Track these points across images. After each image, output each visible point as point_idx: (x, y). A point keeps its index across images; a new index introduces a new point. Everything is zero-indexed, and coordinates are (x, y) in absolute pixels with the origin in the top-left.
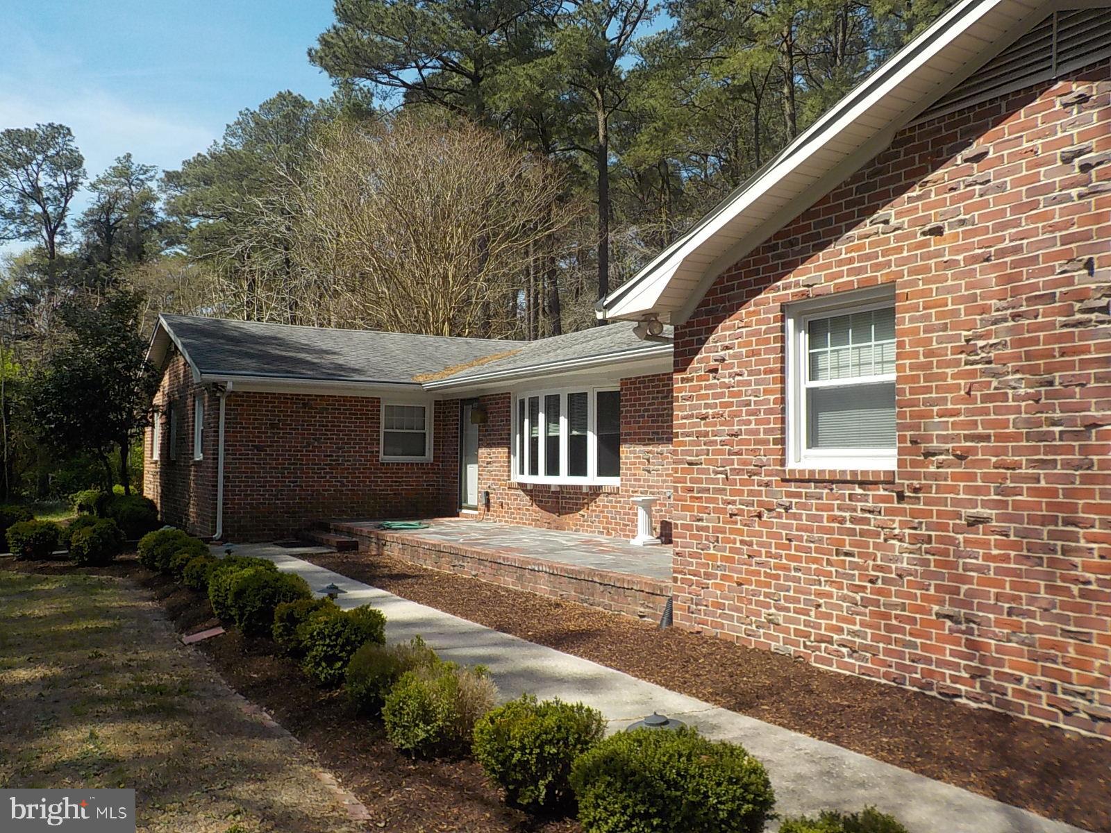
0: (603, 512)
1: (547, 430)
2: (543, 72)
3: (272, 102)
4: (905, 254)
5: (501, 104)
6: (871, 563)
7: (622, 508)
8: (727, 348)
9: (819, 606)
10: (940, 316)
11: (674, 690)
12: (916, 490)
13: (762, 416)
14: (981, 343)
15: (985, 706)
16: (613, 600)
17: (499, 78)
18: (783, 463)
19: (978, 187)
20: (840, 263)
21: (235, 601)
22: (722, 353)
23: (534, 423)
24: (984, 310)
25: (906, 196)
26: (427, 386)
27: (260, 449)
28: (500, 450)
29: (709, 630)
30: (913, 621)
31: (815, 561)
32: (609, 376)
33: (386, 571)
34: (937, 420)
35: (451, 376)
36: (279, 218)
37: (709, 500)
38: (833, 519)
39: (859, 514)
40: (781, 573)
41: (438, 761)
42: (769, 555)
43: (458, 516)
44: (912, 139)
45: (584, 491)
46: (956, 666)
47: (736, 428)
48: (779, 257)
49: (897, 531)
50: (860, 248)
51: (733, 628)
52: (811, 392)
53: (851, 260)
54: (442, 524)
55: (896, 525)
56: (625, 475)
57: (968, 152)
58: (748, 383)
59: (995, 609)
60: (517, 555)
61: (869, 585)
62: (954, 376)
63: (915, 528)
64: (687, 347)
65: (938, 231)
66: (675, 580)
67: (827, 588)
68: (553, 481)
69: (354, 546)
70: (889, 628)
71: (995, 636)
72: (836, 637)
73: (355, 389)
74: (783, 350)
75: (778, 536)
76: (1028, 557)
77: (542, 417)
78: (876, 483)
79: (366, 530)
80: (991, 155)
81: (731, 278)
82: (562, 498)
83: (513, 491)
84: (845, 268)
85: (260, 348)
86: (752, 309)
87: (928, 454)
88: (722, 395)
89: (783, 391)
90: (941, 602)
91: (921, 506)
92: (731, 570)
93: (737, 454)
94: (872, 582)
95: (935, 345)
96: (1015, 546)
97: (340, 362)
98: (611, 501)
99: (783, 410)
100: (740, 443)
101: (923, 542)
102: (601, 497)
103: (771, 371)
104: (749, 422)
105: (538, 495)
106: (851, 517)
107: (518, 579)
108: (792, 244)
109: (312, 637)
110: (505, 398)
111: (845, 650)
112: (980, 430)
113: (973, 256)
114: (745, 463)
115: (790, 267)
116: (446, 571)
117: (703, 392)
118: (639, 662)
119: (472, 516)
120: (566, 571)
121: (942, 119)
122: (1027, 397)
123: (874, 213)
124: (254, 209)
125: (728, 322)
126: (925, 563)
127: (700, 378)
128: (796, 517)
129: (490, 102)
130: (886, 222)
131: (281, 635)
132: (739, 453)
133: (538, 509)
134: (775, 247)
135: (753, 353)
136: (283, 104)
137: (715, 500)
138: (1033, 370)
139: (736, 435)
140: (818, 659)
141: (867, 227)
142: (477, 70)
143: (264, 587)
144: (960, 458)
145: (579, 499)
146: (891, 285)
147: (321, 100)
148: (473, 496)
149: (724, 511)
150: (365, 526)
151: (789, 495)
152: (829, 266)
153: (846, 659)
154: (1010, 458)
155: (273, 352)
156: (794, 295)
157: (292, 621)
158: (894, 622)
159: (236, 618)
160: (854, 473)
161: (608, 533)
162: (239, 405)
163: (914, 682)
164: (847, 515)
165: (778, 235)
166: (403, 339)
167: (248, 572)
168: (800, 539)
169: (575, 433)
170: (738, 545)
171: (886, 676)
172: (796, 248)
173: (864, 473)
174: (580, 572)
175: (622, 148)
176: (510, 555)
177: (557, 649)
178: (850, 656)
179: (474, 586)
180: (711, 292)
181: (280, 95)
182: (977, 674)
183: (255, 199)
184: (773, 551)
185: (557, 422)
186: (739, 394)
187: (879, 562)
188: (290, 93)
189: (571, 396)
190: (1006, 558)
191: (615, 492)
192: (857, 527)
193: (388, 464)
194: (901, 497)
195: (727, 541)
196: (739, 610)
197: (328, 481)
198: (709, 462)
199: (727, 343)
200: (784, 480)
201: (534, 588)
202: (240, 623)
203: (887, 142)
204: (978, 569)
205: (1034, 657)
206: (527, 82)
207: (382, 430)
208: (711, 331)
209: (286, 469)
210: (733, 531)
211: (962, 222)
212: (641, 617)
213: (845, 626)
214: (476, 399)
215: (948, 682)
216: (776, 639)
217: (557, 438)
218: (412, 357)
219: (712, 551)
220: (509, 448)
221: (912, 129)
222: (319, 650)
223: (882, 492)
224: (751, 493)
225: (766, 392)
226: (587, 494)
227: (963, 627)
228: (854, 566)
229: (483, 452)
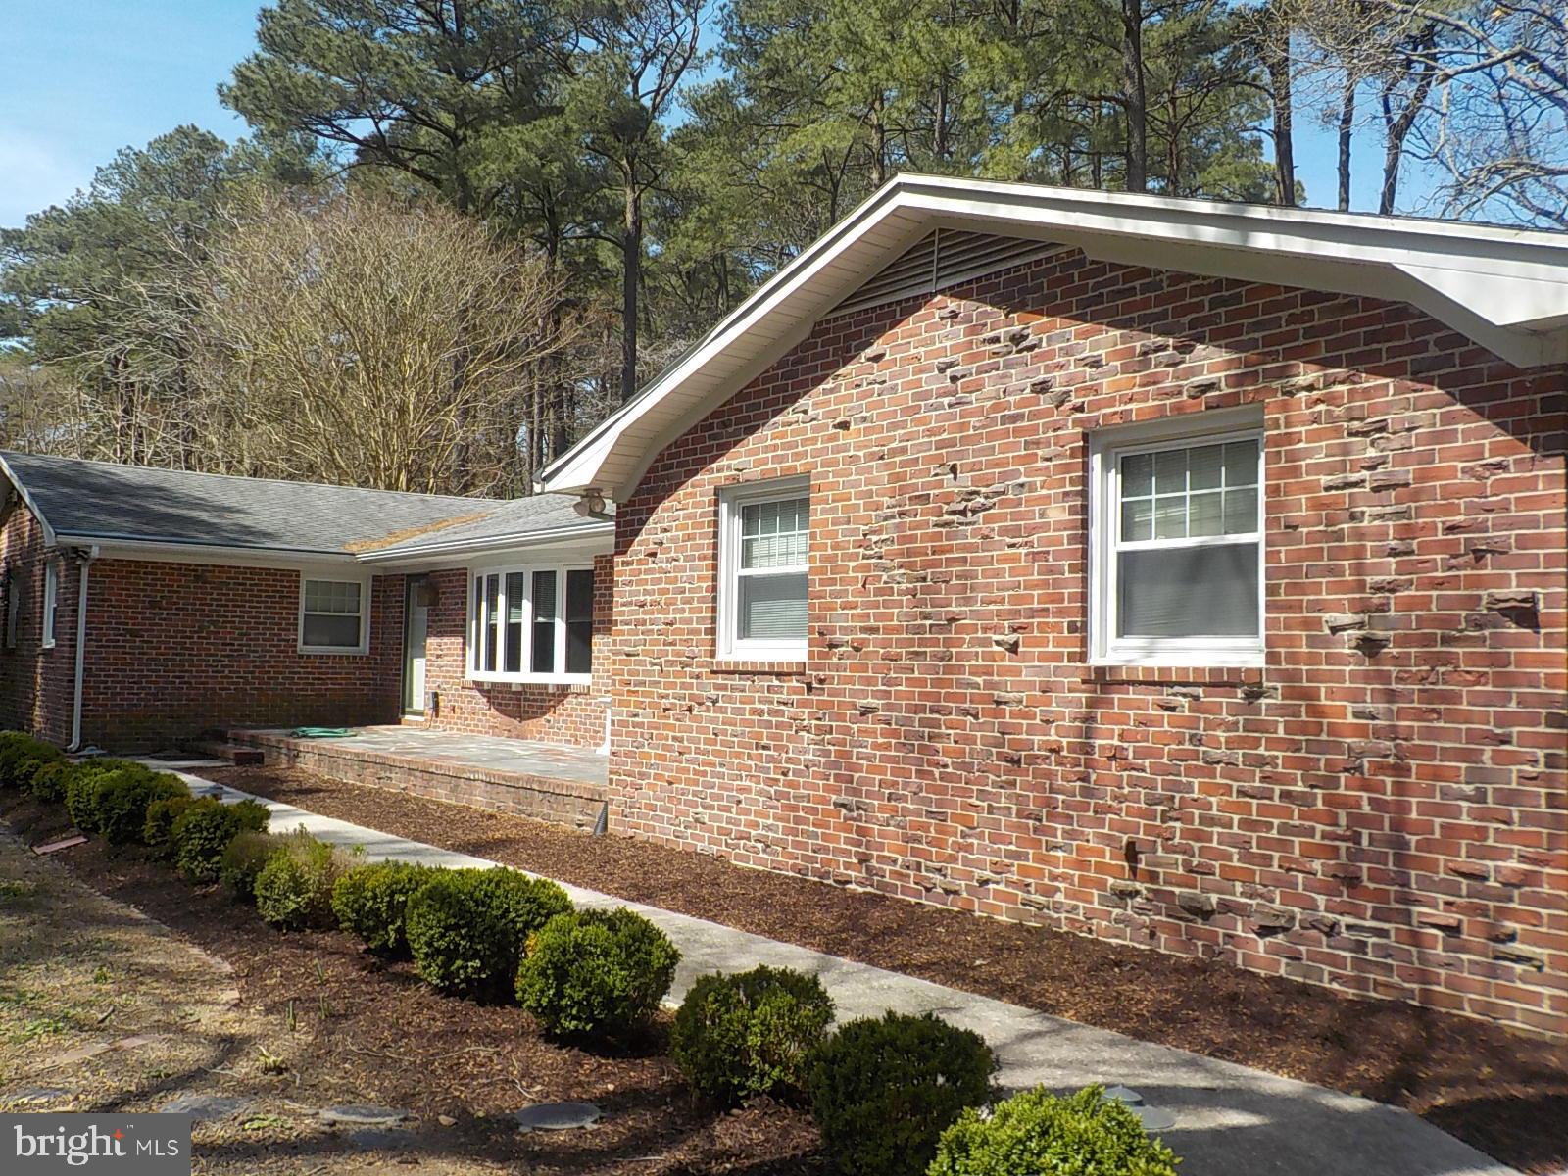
0: (570, 716)
1: (508, 616)
2: (544, 138)
3: (168, 139)
4: (819, 445)
5: (487, 175)
6: (784, 755)
7: (592, 711)
8: (666, 530)
9: (739, 802)
10: (845, 509)
11: (580, 886)
12: (821, 681)
13: (695, 604)
14: (875, 538)
15: (869, 889)
16: (552, 808)
17: (484, 142)
18: (713, 654)
19: (877, 386)
20: (767, 449)
21: (100, 803)
22: (661, 536)
23: (493, 606)
24: (878, 507)
25: (821, 387)
26: (362, 557)
27: (135, 634)
28: (453, 639)
29: (642, 835)
30: (815, 811)
31: (738, 755)
32: (581, 551)
33: (295, 786)
34: (840, 611)
35: (395, 545)
36: (170, 312)
37: (645, 694)
38: (754, 712)
39: (776, 706)
40: (708, 769)
41: (308, 931)
42: (698, 751)
43: (399, 723)
44: (827, 331)
45: (550, 691)
46: (846, 853)
47: (671, 616)
48: (714, 437)
49: (805, 723)
50: (783, 435)
51: (663, 830)
52: (744, 581)
53: (775, 447)
54: (377, 732)
55: (805, 717)
56: (597, 671)
57: (870, 352)
58: (683, 569)
59: (879, 796)
60: (454, 763)
61: (782, 778)
62: (854, 570)
63: (819, 719)
64: (629, 526)
65: (844, 426)
66: (611, 782)
67: (748, 783)
68: (514, 678)
69: (259, 759)
70: (798, 821)
71: (877, 821)
72: (753, 833)
73: (266, 558)
74: (716, 535)
75: (705, 730)
76: (904, 744)
77: (501, 599)
78: (789, 674)
79: (273, 738)
80: (887, 357)
81: (671, 456)
82: (526, 699)
83: (467, 692)
84: (770, 455)
85: (138, 502)
86: (689, 490)
87: (832, 646)
88: (659, 581)
89: (715, 579)
90: (838, 792)
91: (825, 698)
92: (664, 769)
93: (671, 644)
94: (785, 774)
95: (840, 539)
96: (895, 734)
97: (247, 523)
98: (580, 703)
99: (715, 599)
100: (675, 632)
101: (826, 733)
102: (570, 698)
103: (704, 557)
104: (683, 611)
105: (496, 695)
106: (770, 710)
107: (452, 791)
108: (725, 425)
109: (188, 830)
110: (462, 574)
111: (760, 845)
112: (872, 623)
113: (872, 453)
114: (677, 654)
115: (725, 448)
116: (371, 784)
117: (643, 577)
118: (555, 864)
119: (417, 723)
120: (504, 778)
121: (851, 316)
122: (908, 592)
123: (795, 401)
124: (135, 297)
125: (667, 503)
126: (827, 753)
127: (640, 562)
128: (723, 710)
129: (472, 173)
130: (805, 412)
131: (153, 836)
132: (672, 644)
133: (496, 713)
134: (711, 427)
135: (690, 537)
136: (183, 144)
137: (649, 694)
138: (910, 566)
139: (671, 624)
140: (738, 857)
141: (788, 416)
142: (458, 127)
143: (135, 788)
144: (857, 649)
145: (543, 700)
146: (807, 476)
147: (242, 141)
148: (419, 699)
149: (657, 705)
150: (275, 735)
151: (718, 687)
152: (756, 452)
153: (761, 855)
154: (894, 650)
155: (156, 507)
156: (727, 479)
157: (166, 818)
158: (801, 814)
159: (101, 823)
160: (771, 664)
161: (577, 742)
162: (107, 577)
163: (815, 872)
164: (766, 707)
165: (715, 414)
166: (337, 494)
167: (115, 773)
168: (725, 733)
169: (541, 620)
170: (670, 742)
171: (793, 868)
172: (730, 430)
173: (780, 664)
174: (518, 779)
175: (661, 235)
176: (445, 764)
177: (474, 855)
178: (765, 851)
179: (400, 800)
180: (652, 470)
181: (180, 130)
182: (864, 860)
183: (135, 284)
184: (702, 746)
185: (519, 606)
186: (675, 580)
187: (791, 755)
188: (195, 129)
189: (537, 575)
190: (887, 746)
191: (586, 692)
192: (774, 720)
193: (308, 656)
194: (810, 688)
195: (660, 737)
196: (668, 810)
197: (226, 677)
198: (646, 653)
199: (665, 525)
200: (713, 672)
201: (470, 801)
202: (106, 828)
203: (806, 332)
204: (868, 758)
205: (907, 839)
206: (521, 150)
207: (302, 613)
208: (651, 511)
209: (170, 660)
210: (666, 727)
211: (864, 419)
212: (580, 826)
213: (761, 821)
214: (425, 575)
215: (842, 870)
216: (701, 839)
217: (519, 625)
218: (347, 517)
219: (646, 749)
220: (464, 638)
221: (828, 321)
222: (196, 843)
223: (795, 684)
224: (684, 686)
225: (700, 579)
226: (553, 694)
227: (855, 814)
228: (771, 759)
229: (432, 642)
